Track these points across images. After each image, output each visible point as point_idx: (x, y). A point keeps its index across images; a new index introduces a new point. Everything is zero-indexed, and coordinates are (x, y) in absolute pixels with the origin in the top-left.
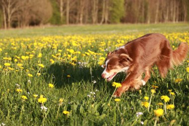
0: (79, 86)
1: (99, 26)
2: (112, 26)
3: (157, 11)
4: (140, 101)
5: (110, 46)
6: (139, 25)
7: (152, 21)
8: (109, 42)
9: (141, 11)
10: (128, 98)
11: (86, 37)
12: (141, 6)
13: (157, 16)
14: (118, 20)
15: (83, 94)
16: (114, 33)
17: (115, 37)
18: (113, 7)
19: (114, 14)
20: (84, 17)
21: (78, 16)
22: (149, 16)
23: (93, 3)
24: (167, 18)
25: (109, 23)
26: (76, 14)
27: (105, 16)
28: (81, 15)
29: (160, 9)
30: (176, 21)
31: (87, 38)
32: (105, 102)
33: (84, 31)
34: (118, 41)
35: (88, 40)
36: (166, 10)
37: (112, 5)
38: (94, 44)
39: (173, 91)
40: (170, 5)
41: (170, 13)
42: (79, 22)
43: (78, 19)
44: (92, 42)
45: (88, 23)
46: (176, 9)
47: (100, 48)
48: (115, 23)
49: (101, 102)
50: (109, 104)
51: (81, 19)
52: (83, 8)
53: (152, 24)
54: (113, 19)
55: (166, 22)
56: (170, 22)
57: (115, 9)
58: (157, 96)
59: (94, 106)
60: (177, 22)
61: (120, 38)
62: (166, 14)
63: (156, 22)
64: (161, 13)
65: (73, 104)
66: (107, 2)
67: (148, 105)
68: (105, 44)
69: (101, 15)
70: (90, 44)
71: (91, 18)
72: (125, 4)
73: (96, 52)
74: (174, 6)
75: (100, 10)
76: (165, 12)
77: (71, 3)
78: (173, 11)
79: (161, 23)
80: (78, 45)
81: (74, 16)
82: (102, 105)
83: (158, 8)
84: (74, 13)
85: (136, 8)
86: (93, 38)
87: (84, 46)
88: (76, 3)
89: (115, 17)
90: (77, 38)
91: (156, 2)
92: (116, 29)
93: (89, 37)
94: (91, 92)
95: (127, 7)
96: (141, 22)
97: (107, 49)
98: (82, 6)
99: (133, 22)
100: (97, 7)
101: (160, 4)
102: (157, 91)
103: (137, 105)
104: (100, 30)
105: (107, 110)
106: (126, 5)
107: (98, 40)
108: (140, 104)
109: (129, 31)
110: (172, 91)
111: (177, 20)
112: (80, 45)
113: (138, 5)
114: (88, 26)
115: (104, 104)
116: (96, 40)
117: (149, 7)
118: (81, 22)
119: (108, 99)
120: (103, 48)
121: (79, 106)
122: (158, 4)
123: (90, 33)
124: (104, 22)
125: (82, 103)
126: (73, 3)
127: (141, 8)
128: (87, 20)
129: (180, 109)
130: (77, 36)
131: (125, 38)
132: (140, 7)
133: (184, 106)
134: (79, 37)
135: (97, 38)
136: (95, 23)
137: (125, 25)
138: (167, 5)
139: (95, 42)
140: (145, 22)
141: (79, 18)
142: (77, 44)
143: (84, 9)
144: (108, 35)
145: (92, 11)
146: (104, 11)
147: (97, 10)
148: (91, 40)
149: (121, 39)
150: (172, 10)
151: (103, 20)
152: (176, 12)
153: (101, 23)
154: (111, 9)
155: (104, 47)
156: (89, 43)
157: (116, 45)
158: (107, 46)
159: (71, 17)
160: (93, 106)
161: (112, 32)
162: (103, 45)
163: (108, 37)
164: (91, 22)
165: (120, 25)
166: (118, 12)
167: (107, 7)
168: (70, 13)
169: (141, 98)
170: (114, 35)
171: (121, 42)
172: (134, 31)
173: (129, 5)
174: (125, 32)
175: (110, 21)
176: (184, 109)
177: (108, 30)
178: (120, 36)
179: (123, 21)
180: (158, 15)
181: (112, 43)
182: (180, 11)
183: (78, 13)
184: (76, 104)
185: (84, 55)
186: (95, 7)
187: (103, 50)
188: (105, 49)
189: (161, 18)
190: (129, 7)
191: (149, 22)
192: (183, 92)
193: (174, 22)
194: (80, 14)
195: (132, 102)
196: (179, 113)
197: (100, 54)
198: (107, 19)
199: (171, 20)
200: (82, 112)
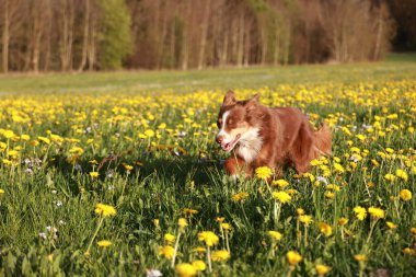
0: (23, 214)
1: (76, 75)
2: (105, 75)
3: (204, 42)
4: (155, 244)
5: (97, 121)
6: (164, 73)
7: (193, 65)
8: (95, 112)
9: (167, 43)
10: (131, 237)
11: (45, 101)
12: (169, 30)
13: (202, 54)
14: (117, 63)
15: (32, 230)
16: (107, 92)
17: (109, 101)
18: (107, 34)
19: (109, 49)
20: (42, 55)
21: (29, 53)
22: (185, 53)
23: (63, 23)
24: (224, 57)
25: (97, 68)
26: (24, 49)
27: (90, 53)
28: (36, 52)
29: (209, 37)
30: (243, 63)
31: (48, 104)
32: (78, 247)
33: (43, 87)
34: (115, 110)
35: (49, 109)
36: (222, 40)
37: (105, 30)
38: (62, 117)
39: (228, 220)
40: (230, 28)
41: (231, 45)
42: (32, 66)
43: (28, 60)
44: (58, 111)
45: (51, 69)
46: (245, 36)
47: (75, 127)
48: (111, 68)
49: (71, 248)
50: (87, 253)
51: (36, 61)
52: (40, 35)
53: (193, 71)
54: (107, 61)
55: (221, 66)
56: (230, 66)
57: (110, 39)
58: (194, 232)
59: (54, 259)
60: (246, 65)
61: (121, 103)
62: (222, 48)
63: (200, 67)
64: (213, 45)
65: (7, 254)
66: (94, 23)
67: (172, 253)
68: (85, 117)
69: (81, 51)
70: (53, 117)
71: (57, 59)
72: (132, 27)
73: (64, 134)
74: (239, 31)
75: (78, 41)
76: (219, 43)
77: (12, 24)
78: (238, 42)
79: (211, 68)
80: (24, 121)
81: (20, 55)
82: (71, 254)
83: (204, 34)
84: (21, 46)
85: (157, 36)
86: (60, 104)
87: (39, 123)
88: (25, 25)
89: (112, 56)
90: (24, 104)
91: (200, 22)
92: (112, 82)
93: (52, 101)
94: (49, 228)
95: (138, 33)
96: (168, 67)
97: (89, 129)
98: (38, 31)
99: (150, 66)
100: (71, 34)
101: (210, 27)
102: (194, 222)
103: (150, 253)
104: (79, 86)
105: (81, 266)
106: (136, 28)
107: (71, 108)
108: (156, 252)
109: (140, 87)
110: (226, 221)
111: (246, 61)
112: (29, 119)
113: (161, 29)
114: (52, 77)
115: (76, 253)
116: (66, 108)
117: (185, 33)
118: (36, 67)
119: (86, 242)
120: (82, 126)
121: (20, 259)
122: (204, 26)
123: (54, 93)
124: (87, 67)
125: (27, 252)
126: (19, 25)
127: (168, 36)
128: (48, 62)
129: (242, 260)
130: (25, 99)
131: (131, 102)
132: (165, 32)
133: (250, 253)
134: (30, 101)
135: (68, 103)
136: (67, 69)
137: (134, 74)
138: (224, 30)
139: (64, 112)
140: (177, 66)
141: (32, 58)
142: (23, 117)
143: (43, 38)
144: (95, 95)
145: (61, 43)
146: (86, 42)
147: (71, 41)
148: (56, 109)
149: (123, 106)
150: (235, 39)
151: (84, 62)
152: (244, 42)
153: (81, 70)
154: (101, 37)
155: (84, 123)
156: (49, 115)
157: (110, 120)
158: (90, 123)
159: (12, 57)
160: (51, 257)
161: (103, 89)
162: (81, 119)
163: (93, 102)
164: (58, 68)
165: (121, 74)
166: (117, 44)
167: (94, 34)
168: (10, 47)
169: (158, 237)
170: (108, 96)
171: (120, 113)
172: (152, 86)
173: (141, 29)
174: (133, 89)
175: (99, 64)
176: (251, 260)
177: (95, 84)
178: (120, 98)
179: (128, 64)
180: (206, 52)
181: (100, 114)
182: (252, 42)
183: (29, 46)
184: (14, 254)
185: (37, 143)
186: (66, 33)
187: (80, 131)
188: (85, 128)
189: (212, 57)
190: (142, 34)
191: (185, 66)
192: (251, 221)
193: (240, 66)
194: (32, 51)
195: (137, 248)
196: (239, 268)
197: (73, 140)
198: (92, 60)
199: (232, 61)
200: (27, 273)
